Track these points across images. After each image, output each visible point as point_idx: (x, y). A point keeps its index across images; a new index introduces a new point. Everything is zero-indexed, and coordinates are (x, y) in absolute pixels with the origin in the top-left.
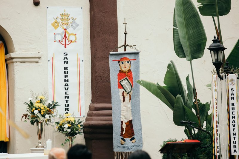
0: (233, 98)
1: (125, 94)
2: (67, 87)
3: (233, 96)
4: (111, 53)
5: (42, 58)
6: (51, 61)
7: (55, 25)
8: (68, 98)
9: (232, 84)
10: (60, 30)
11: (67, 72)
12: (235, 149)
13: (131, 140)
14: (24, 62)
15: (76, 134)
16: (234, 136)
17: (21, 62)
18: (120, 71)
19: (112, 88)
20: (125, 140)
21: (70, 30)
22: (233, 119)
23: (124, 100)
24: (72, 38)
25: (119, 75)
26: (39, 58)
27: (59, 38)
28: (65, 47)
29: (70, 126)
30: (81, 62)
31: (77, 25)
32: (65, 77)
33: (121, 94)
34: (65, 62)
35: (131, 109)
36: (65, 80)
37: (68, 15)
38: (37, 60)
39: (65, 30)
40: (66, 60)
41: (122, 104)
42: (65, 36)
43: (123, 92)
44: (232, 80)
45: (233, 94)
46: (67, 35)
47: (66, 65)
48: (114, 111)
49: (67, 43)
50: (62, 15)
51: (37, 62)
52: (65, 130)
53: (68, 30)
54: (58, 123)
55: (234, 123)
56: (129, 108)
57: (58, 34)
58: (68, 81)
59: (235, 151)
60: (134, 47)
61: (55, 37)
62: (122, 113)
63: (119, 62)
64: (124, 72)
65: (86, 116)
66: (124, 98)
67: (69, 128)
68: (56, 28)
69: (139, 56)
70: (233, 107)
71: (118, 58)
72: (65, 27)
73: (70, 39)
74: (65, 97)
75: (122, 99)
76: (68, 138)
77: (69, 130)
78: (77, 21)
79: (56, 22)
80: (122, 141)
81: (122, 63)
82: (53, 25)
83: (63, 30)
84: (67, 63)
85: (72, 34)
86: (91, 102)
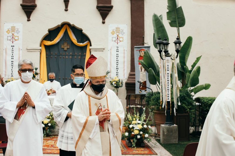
0: (168, 70)
1: (142, 68)
2: (117, 64)
3: (168, 69)
4: (135, 46)
5: (106, 49)
6: (110, 51)
7: (113, 33)
8: (118, 69)
9: (168, 62)
10: (115, 35)
11: (118, 56)
12: (168, 98)
13: (145, 91)
14: (96, 51)
15: (119, 87)
16: (168, 91)
17: (95, 51)
18: (140, 56)
19: (135, 65)
20: (141, 91)
21: (120, 35)
22: (168, 82)
23: (141, 71)
24: (121, 39)
25: (139, 58)
26: (104, 49)
27: (114, 39)
28: (118, 44)
29: (116, 83)
30: (125, 52)
31: (124, 33)
32: (117, 58)
33: (140, 68)
34: (117, 51)
35: (145, 75)
36: (117, 60)
37: (119, 28)
38: (103, 50)
39: (118, 35)
40: (118, 50)
41: (140, 72)
42: (118, 38)
43: (141, 67)
44: (168, 60)
45: (168, 68)
46: (119, 38)
47: (117, 53)
48: (136, 76)
49: (119, 41)
50: (116, 28)
51: (103, 51)
52: (113, 85)
53: (119, 35)
54: (110, 82)
55: (168, 84)
56: (144, 75)
57: (114, 37)
58: (118, 61)
59: (168, 99)
60: (147, 44)
61: (112, 39)
62: (140, 77)
63: (140, 51)
64: (142, 57)
65: (127, 78)
66: (141, 69)
67: (115, 84)
68: (113, 34)
69: (150, 49)
70: (168, 75)
71: (139, 49)
72: (118, 34)
73: (120, 40)
74: (117, 69)
75: (140, 70)
76: (115, 89)
77: (115, 85)
78: (124, 31)
79: (113, 32)
80: (140, 91)
81: (141, 52)
82: (112, 33)
83: (117, 35)
84: (118, 52)
85: (121, 37)
86: (130, 71)
